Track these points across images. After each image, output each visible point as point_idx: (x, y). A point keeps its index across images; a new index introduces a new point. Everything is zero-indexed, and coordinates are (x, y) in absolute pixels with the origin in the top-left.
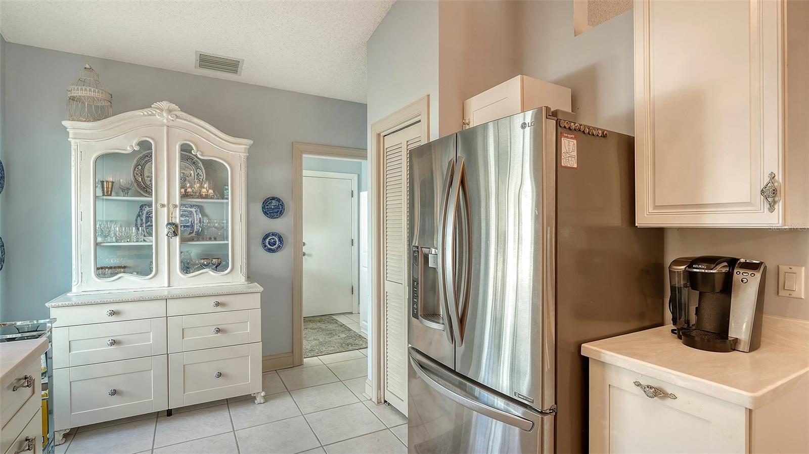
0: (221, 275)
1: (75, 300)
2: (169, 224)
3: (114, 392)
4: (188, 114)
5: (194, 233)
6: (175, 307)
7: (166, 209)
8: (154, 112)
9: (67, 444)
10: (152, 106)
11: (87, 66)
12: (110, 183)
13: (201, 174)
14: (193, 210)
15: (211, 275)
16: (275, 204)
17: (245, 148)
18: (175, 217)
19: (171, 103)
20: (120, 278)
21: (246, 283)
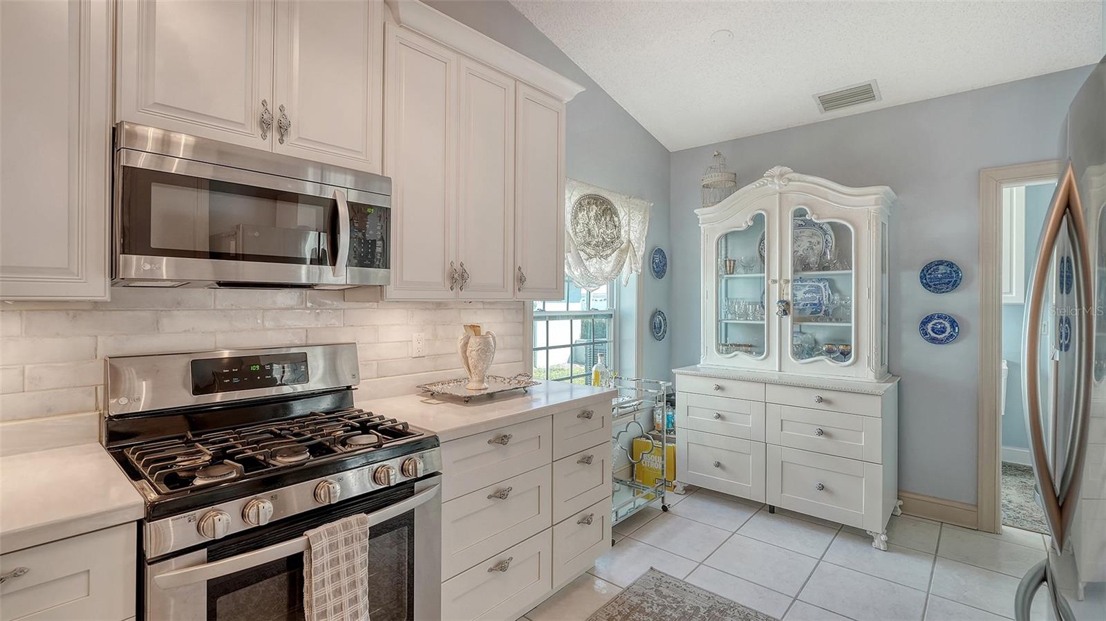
0: (841, 366)
1: (702, 372)
2: (780, 301)
3: (718, 465)
4: (801, 173)
5: (823, 312)
6: (774, 393)
7: (777, 284)
8: (766, 181)
9: (684, 496)
10: (765, 175)
11: (716, 153)
12: (732, 262)
13: (829, 240)
14: (821, 285)
15: (827, 364)
16: (944, 271)
17: (877, 198)
18: (787, 294)
19: (782, 166)
20: (735, 355)
21: (875, 381)
